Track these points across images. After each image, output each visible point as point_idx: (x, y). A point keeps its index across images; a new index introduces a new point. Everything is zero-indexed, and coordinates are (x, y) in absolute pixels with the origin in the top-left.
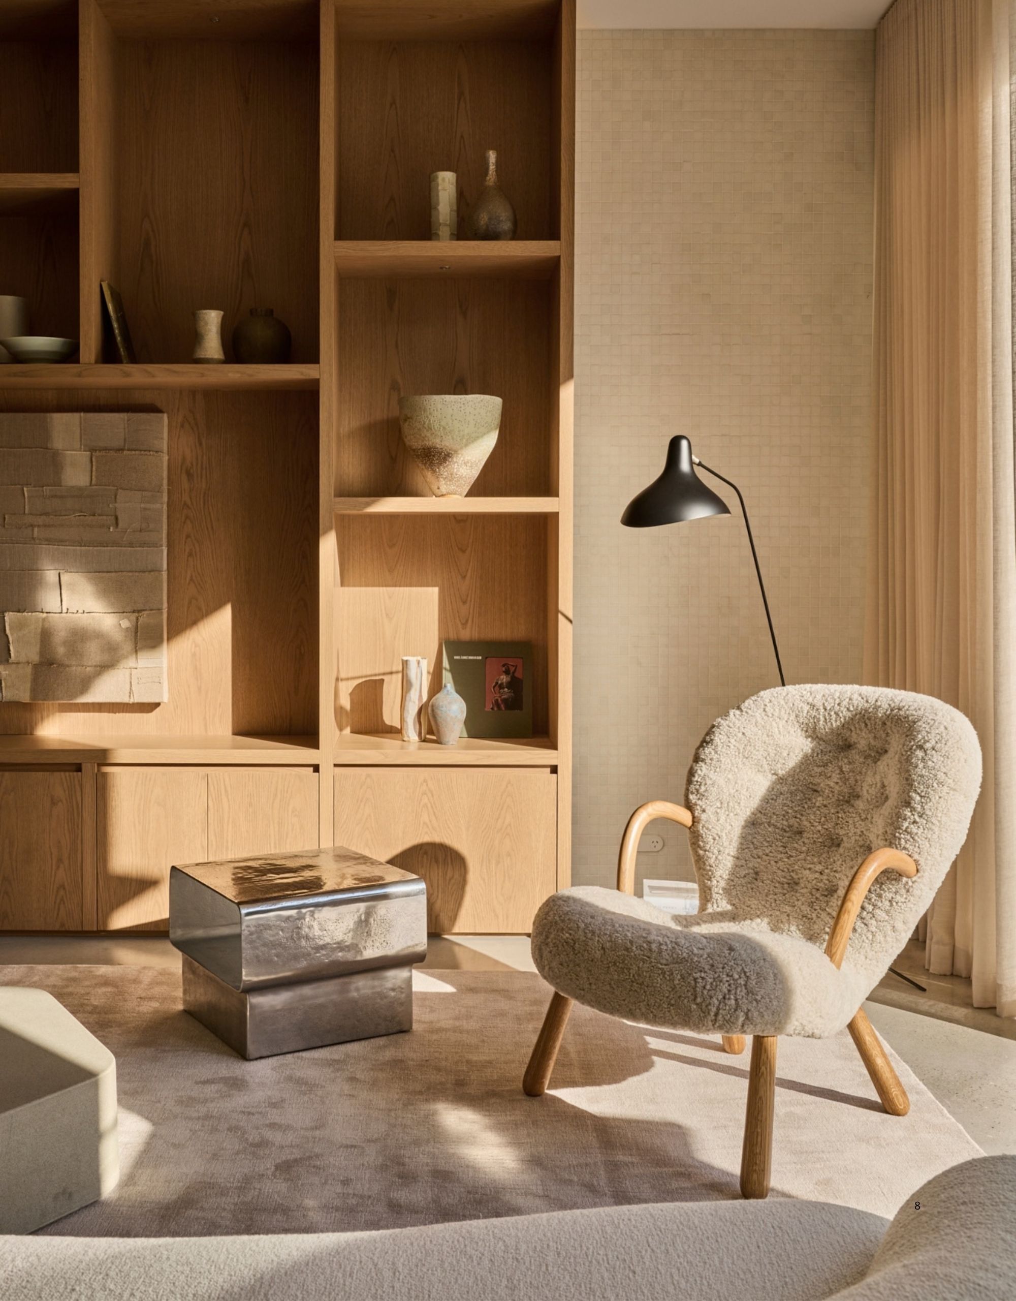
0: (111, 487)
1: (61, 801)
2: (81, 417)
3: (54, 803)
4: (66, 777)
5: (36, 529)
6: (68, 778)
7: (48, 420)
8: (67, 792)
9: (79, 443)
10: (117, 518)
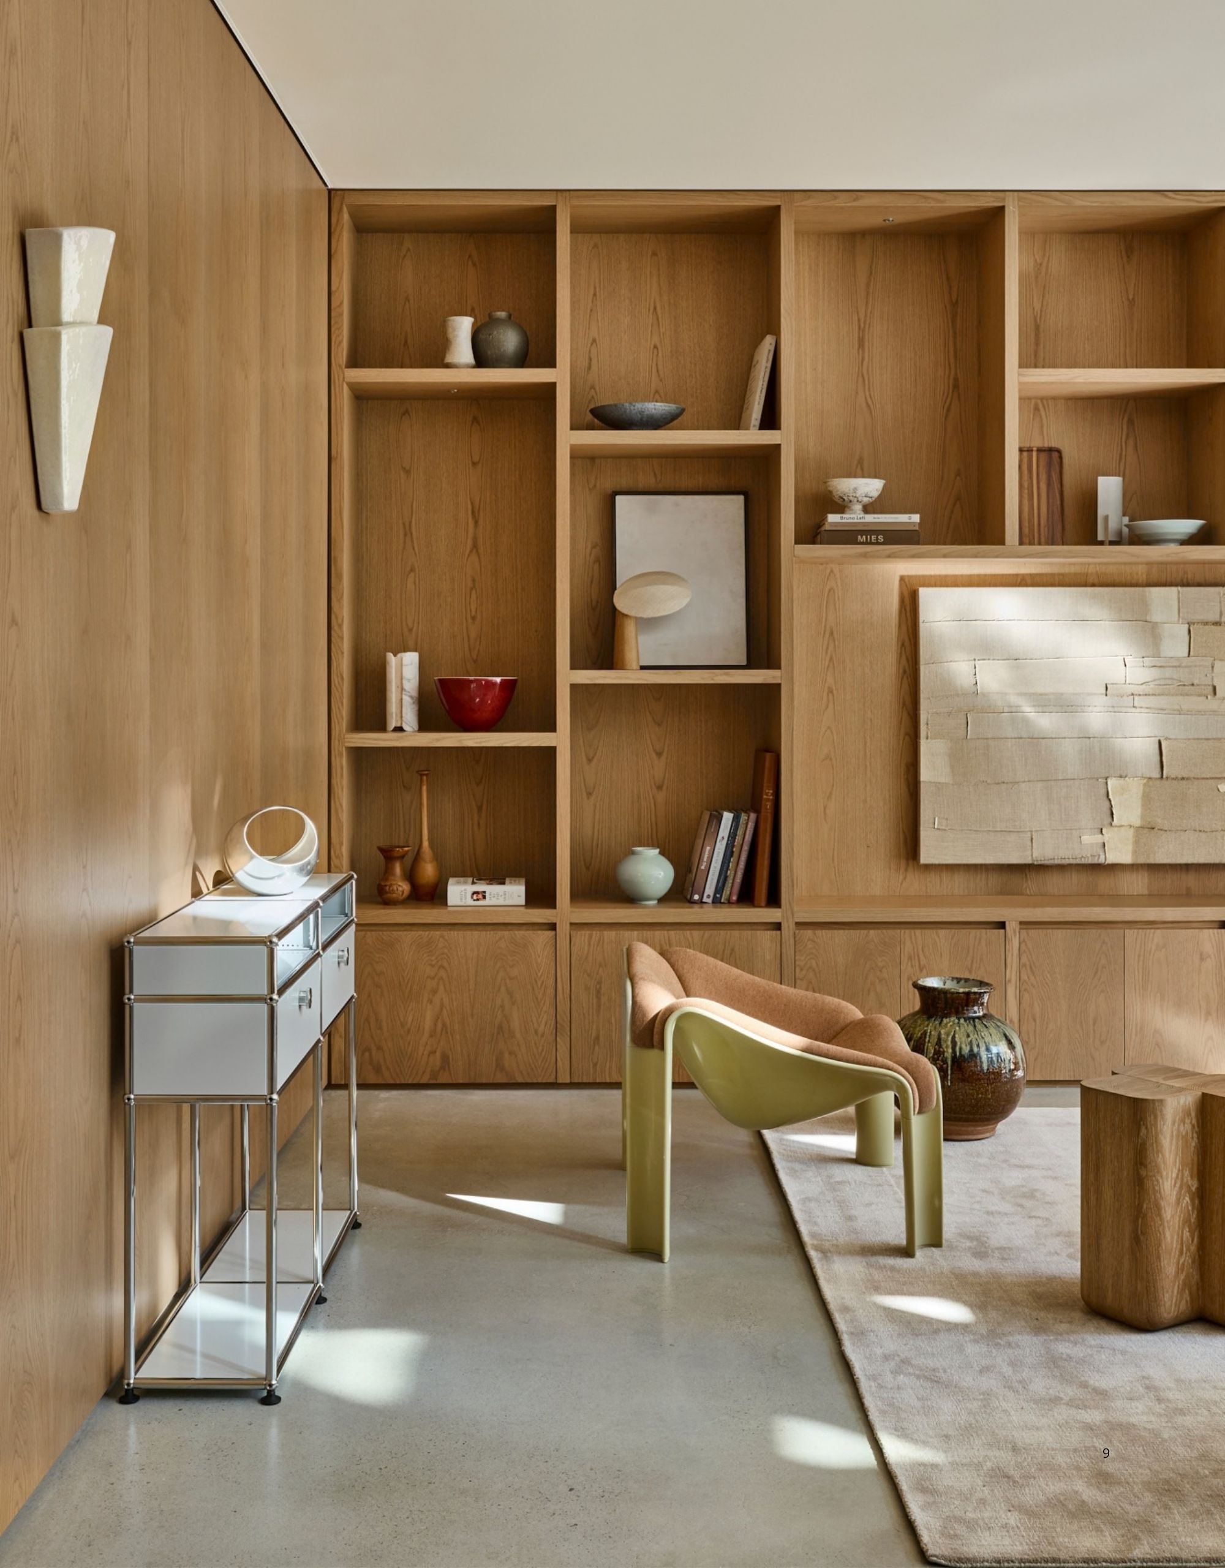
0: (1209, 658)
1: (1209, 956)
2: (1179, 592)
3: (1202, 959)
4: (1214, 934)
5: (1136, 698)
6: (1216, 935)
7: (1147, 594)
8: (1215, 949)
9: (1177, 616)
10: (1214, 688)
